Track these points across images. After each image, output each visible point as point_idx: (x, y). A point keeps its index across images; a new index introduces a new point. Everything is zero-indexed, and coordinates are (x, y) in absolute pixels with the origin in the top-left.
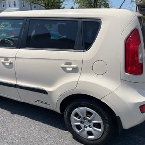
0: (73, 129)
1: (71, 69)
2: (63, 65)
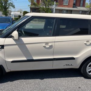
0: (87, 74)
1: (89, 44)
2: (85, 42)
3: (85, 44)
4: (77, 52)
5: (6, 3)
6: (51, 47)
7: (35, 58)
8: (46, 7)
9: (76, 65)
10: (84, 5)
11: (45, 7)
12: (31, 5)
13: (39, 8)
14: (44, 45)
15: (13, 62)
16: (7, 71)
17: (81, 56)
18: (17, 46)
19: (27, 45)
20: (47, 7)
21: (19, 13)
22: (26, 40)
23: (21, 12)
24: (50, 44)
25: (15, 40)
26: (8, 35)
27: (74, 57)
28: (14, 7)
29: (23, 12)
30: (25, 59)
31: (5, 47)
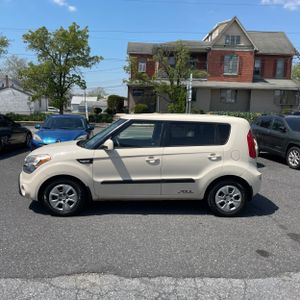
1: (215, 158)
2: (210, 156)
3: (210, 158)
4: (197, 171)
5: (64, 77)
6: (157, 162)
7: (134, 178)
8: (172, 83)
9: (198, 193)
10: (286, 75)
11: (168, 83)
12: (131, 78)
13: (153, 88)
14: (147, 159)
15: (103, 183)
16: (94, 197)
17: (204, 177)
18: (109, 161)
19: (123, 160)
20: (176, 83)
21: (94, 99)
22: (121, 152)
23: (99, 97)
24: (156, 158)
25: (108, 151)
26: (99, 146)
27: (194, 178)
28: (83, 85)
29: (107, 97)
30: (120, 179)
31: (94, 162)
